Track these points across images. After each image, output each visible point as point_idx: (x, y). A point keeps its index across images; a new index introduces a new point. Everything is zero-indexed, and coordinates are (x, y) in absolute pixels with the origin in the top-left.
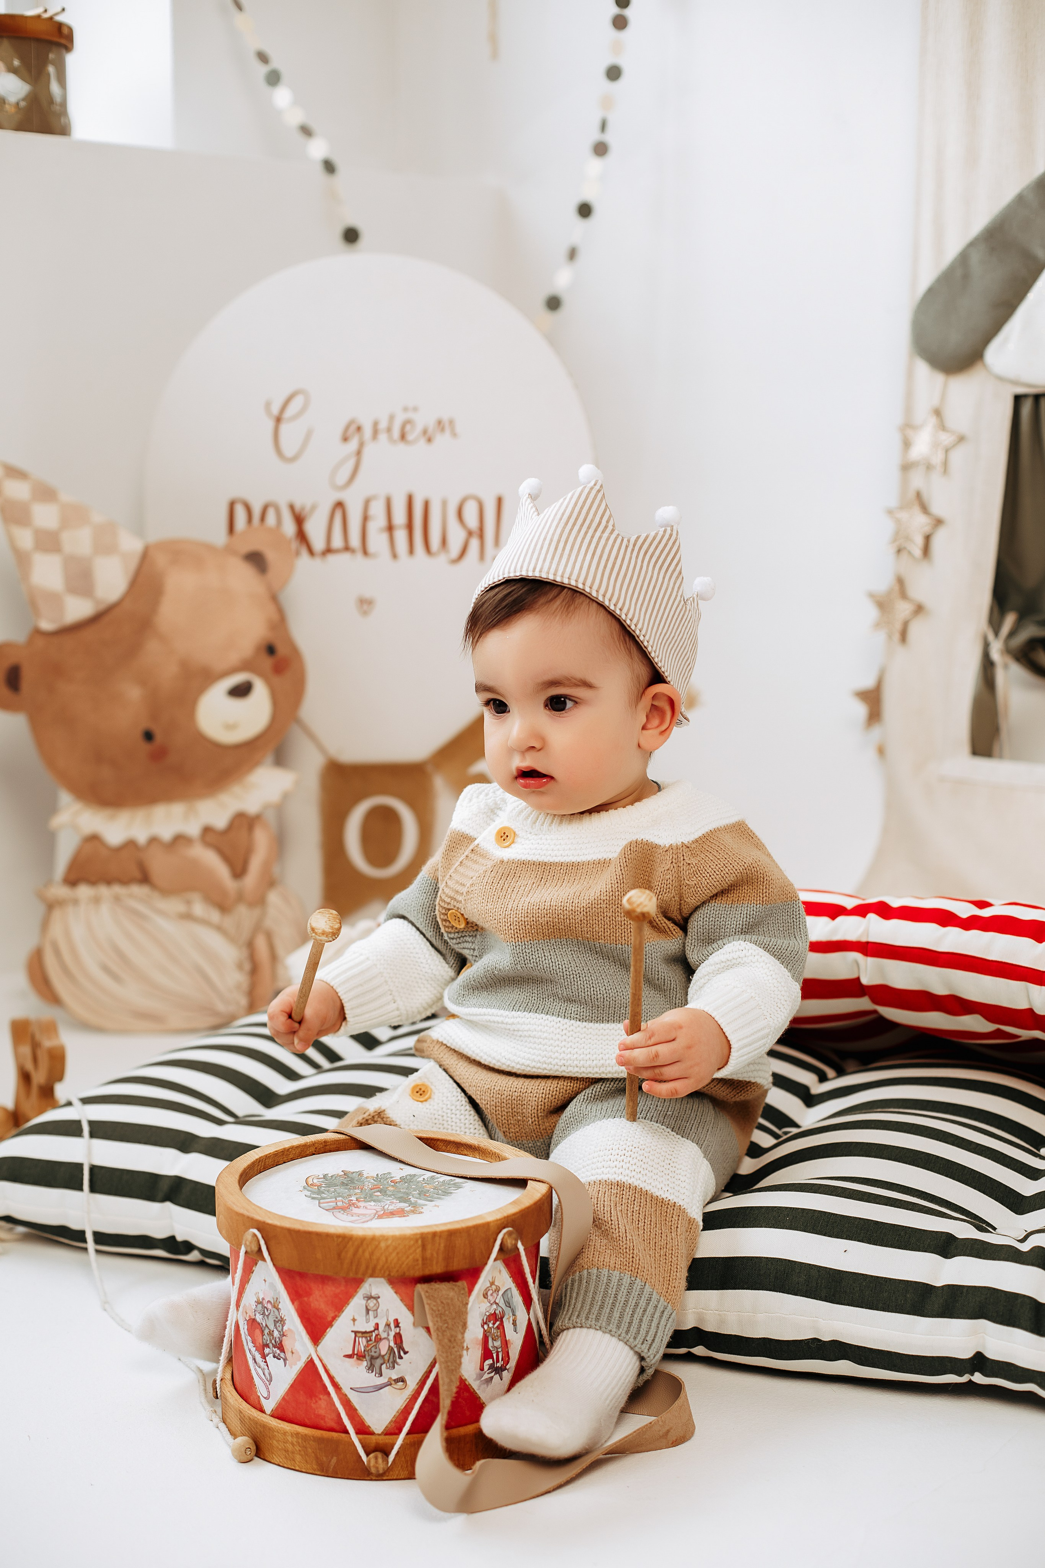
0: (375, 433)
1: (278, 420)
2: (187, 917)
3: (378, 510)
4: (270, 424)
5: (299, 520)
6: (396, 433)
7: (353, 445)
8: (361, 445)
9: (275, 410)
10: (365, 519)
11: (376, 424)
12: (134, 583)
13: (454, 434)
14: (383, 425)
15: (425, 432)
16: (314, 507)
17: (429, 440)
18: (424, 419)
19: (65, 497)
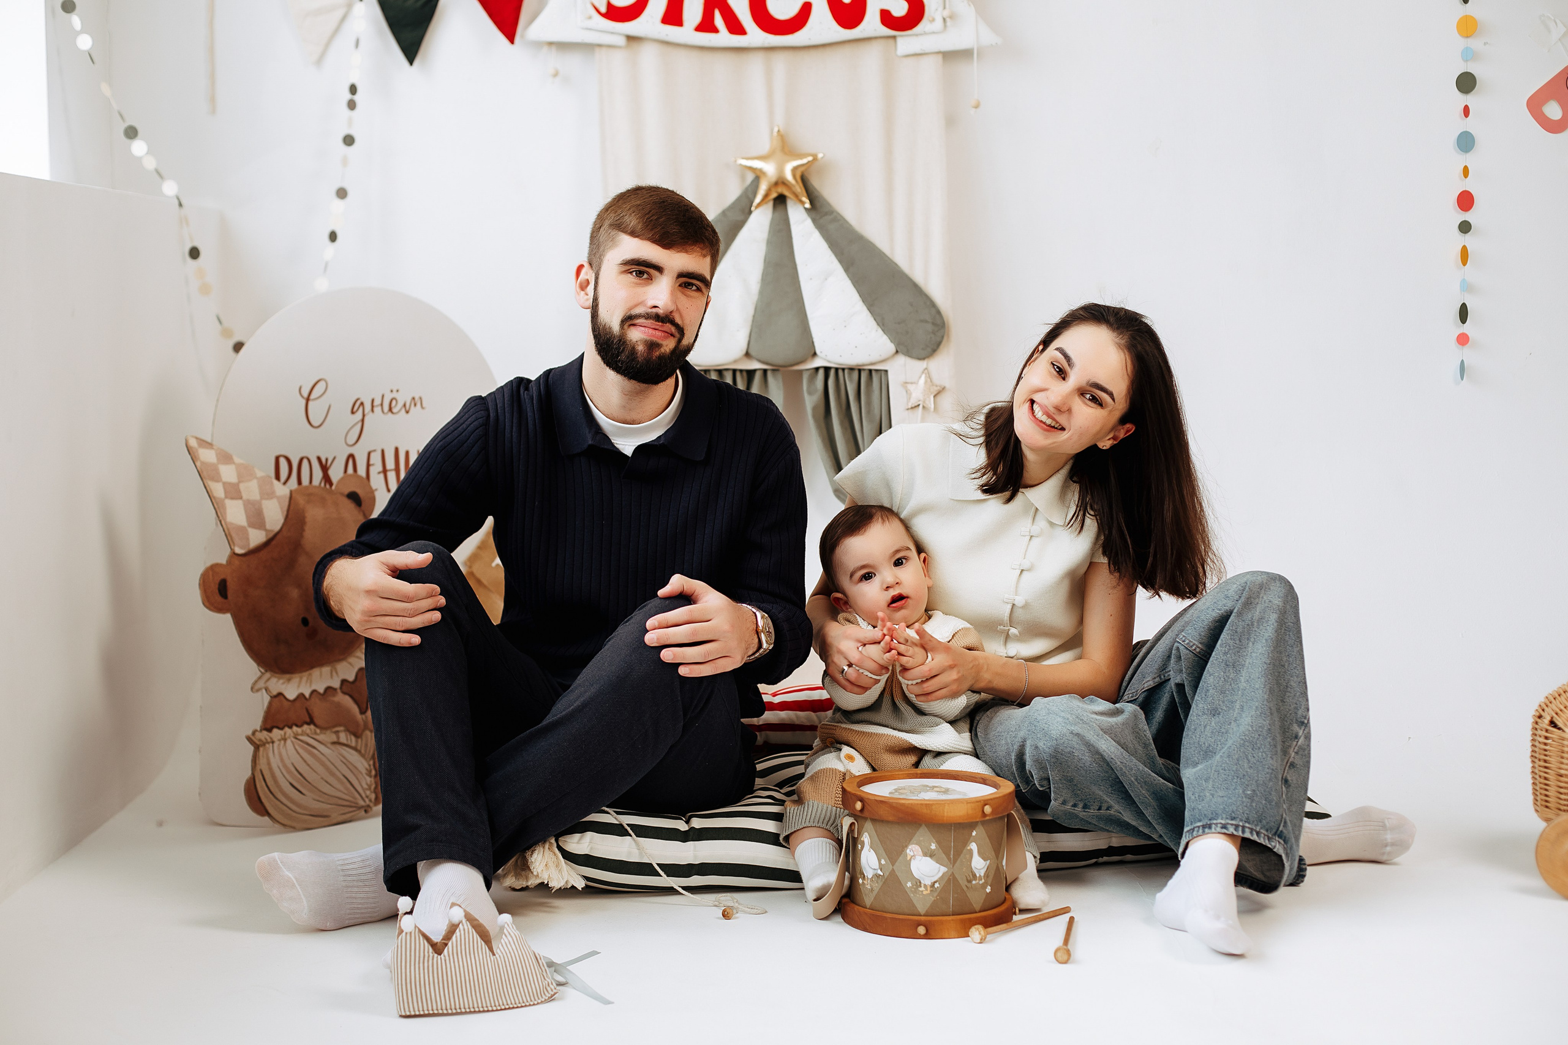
0: (373, 406)
1: (308, 400)
2: (337, 743)
3: (376, 459)
4: (304, 402)
5: (325, 468)
6: (386, 408)
7: (359, 415)
8: (364, 416)
9: (305, 394)
10: (368, 465)
11: (373, 401)
12: (287, 517)
13: (422, 407)
14: (377, 402)
15: (405, 405)
16: (334, 458)
17: (407, 412)
18: (403, 397)
19: (237, 460)
